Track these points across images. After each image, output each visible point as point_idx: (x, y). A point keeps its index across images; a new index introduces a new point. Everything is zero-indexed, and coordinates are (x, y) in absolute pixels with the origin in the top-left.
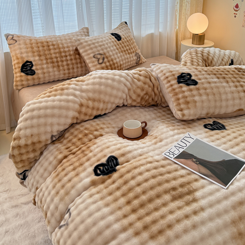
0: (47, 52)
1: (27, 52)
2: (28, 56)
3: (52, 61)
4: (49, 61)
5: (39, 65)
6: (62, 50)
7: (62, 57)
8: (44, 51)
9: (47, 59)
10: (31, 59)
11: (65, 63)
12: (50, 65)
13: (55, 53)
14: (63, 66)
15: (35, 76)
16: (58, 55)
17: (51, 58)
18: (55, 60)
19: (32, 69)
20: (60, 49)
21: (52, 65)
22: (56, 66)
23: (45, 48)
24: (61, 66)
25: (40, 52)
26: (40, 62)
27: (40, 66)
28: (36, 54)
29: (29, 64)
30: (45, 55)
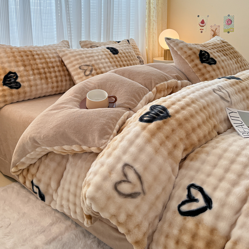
0: (32, 62)
2: (10, 67)
3: (40, 72)
4: (36, 72)
5: (25, 76)
7: (50, 68)
8: (29, 61)
9: (33, 70)
10: (14, 70)
11: (53, 75)
12: (37, 77)
13: (42, 63)
14: (51, 78)
15: (20, 90)
16: (44, 65)
17: (38, 69)
18: (42, 71)
19: (17, 81)
21: (39, 76)
22: (44, 77)
23: (30, 57)
24: (49, 78)
25: (24, 61)
26: (25, 73)
27: (26, 78)
29: (13, 75)
30: (30, 65)
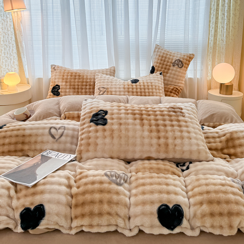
2: (58, 82)
3: (74, 87)
4: (72, 87)
5: (64, 89)
6: (85, 80)
7: (83, 85)
8: (71, 79)
10: (60, 84)
11: (84, 90)
13: (78, 82)
16: (80, 84)
17: (74, 85)
18: (77, 87)
19: (58, 91)
20: (83, 79)
21: (73, 90)
22: (76, 91)
23: (72, 77)
25: (67, 79)
26: (65, 87)
27: (64, 90)
28: (64, 80)
29: (58, 87)
30: (70, 82)
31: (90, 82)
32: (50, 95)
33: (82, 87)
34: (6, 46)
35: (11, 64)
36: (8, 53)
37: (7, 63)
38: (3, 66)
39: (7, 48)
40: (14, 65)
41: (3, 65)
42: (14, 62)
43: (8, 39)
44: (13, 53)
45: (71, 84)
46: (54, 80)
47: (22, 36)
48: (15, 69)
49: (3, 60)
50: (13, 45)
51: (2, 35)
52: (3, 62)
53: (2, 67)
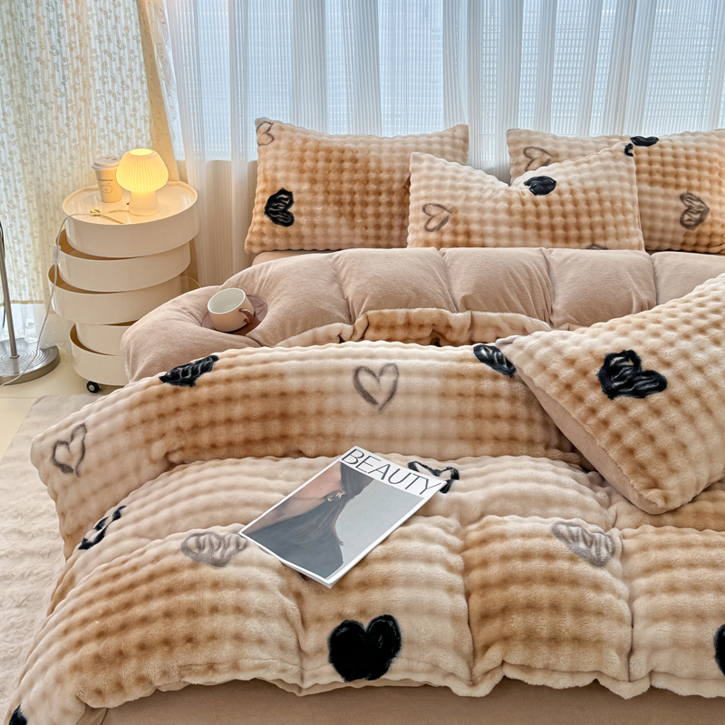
0: (333, 176)
1: (288, 169)
2: (287, 179)
3: (340, 199)
4: (332, 197)
5: (307, 203)
6: (372, 175)
7: (367, 193)
8: (327, 172)
9: (327, 192)
10: (292, 187)
11: (370, 210)
12: (332, 209)
13: (352, 181)
14: (364, 216)
15: (291, 229)
16: (356, 187)
17: (340, 193)
18: (347, 198)
19: (289, 210)
20: (368, 172)
21: (336, 208)
22: (347, 213)
23: (332, 165)
24: (358, 216)
25: (316, 171)
26: (308, 197)
27: (308, 208)
28: (305, 175)
29: (286, 197)
30: (327, 181)
31: (391, 180)
32: (262, 223)
33: (366, 198)
34: (110, 55)
35: (125, 115)
36: (114, 81)
37: (113, 111)
38: (98, 122)
39: (111, 64)
40: (136, 120)
41: (99, 119)
42: (135, 109)
43: (117, 34)
44: (132, 81)
45: (329, 189)
46: (271, 172)
47: (163, 23)
48: (139, 130)
49: (99, 102)
50: (132, 51)
51: (95, 18)
52: (97, 108)
53: (95, 126)
